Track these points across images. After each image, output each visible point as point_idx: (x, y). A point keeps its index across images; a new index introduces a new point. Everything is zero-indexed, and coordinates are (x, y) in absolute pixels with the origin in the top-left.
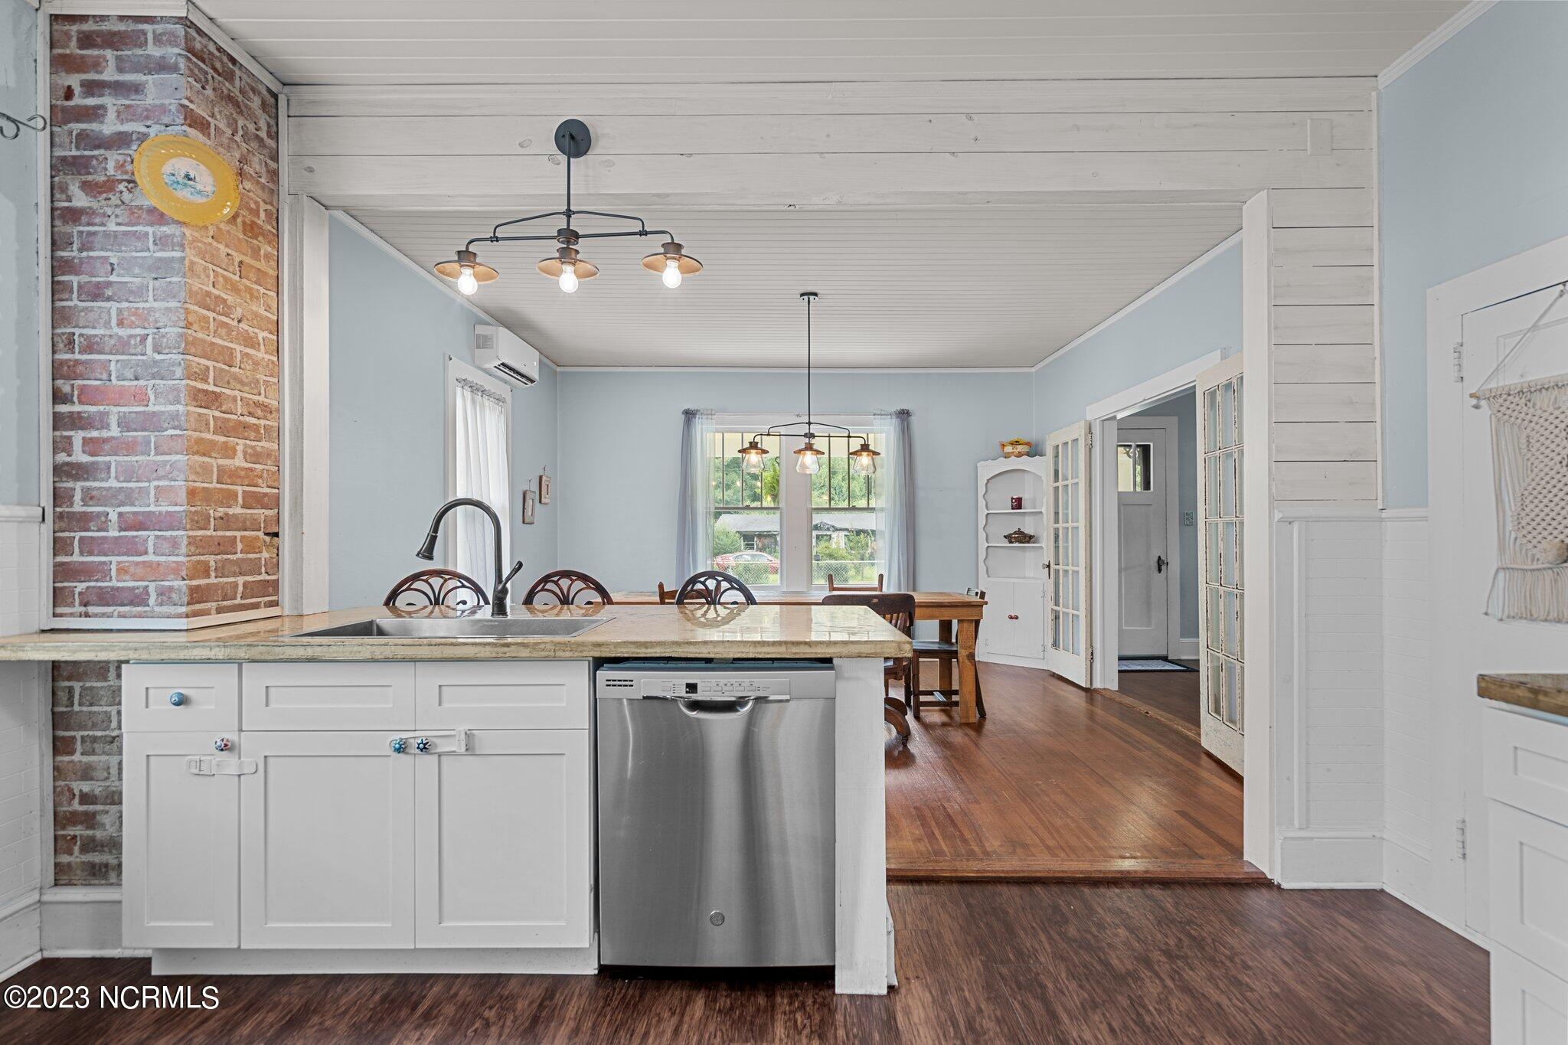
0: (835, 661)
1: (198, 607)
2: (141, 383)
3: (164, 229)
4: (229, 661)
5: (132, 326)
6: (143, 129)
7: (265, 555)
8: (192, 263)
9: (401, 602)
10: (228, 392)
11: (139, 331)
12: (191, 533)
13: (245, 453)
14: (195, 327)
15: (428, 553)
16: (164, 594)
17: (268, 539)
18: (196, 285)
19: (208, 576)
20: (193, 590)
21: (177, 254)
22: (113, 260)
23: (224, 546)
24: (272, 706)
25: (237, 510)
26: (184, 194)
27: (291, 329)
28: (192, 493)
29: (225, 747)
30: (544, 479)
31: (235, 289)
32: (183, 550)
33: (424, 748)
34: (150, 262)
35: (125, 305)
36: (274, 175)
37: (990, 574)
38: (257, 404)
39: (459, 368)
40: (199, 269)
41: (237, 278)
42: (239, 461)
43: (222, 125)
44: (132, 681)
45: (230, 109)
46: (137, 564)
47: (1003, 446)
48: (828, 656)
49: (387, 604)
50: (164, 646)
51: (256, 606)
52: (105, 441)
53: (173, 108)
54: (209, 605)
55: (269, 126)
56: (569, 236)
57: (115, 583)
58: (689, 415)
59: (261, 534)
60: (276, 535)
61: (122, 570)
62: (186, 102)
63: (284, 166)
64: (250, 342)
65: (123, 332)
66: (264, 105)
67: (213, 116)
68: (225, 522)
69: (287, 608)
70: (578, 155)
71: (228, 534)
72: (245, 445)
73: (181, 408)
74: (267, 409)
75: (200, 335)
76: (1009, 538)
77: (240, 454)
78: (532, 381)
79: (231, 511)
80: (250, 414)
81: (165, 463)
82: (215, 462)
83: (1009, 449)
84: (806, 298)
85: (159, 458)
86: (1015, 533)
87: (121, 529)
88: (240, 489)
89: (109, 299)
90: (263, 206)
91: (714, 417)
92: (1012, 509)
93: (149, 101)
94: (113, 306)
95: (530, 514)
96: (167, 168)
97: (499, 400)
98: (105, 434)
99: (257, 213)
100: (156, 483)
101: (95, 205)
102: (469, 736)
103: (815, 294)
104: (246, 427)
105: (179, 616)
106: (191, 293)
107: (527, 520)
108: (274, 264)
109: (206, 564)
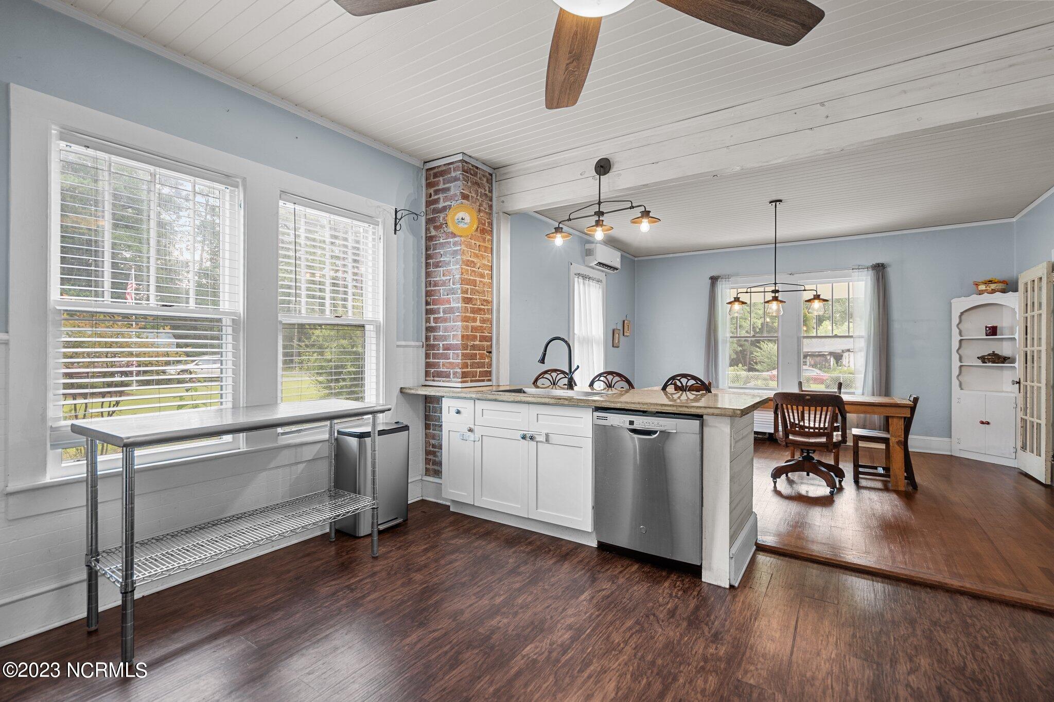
0: (704, 417)
1: (464, 379)
2: (449, 296)
3: (456, 239)
4: (471, 398)
5: (446, 276)
6: (450, 204)
7: (487, 360)
8: (464, 250)
9: (539, 383)
10: (474, 297)
11: (448, 278)
12: (463, 352)
13: (480, 320)
14: (464, 274)
15: (542, 361)
16: (455, 373)
17: (488, 354)
18: (465, 258)
19: (468, 368)
20: (463, 373)
21: (459, 248)
22: (442, 253)
23: (473, 357)
24: (484, 417)
25: (478, 343)
26: (461, 225)
27: (496, 268)
28: (463, 336)
29: (470, 430)
30: (626, 322)
31: (477, 256)
32: (460, 358)
33: (532, 438)
34: (451, 252)
35: (445, 268)
36: (491, 207)
37: (963, 387)
38: (485, 300)
39: (577, 268)
40: (465, 252)
41: (478, 252)
42: (478, 324)
43: (473, 195)
44: (446, 403)
45: (476, 187)
46: (447, 363)
47: (977, 285)
48: (700, 414)
49: (534, 383)
50: (453, 392)
51: (483, 381)
52: (439, 318)
53: (458, 194)
54: (468, 379)
55: (489, 188)
56: (600, 213)
57: (441, 370)
58: (714, 280)
59: (485, 352)
60: (491, 352)
61: (443, 365)
62: (462, 191)
63: (494, 203)
64: (482, 276)
65: (444, 278)
66: (487, 181)
67: (470, 192)
68: (474, 347)
69: (494, 382)
70: (605, 173)
71: (475, 352)
72: (480, 317)
73: (460, 305)
74: (487, 301)
75: (466, 277)
76: (983, 359)
77: (478, 321)
78: (617, 269)
79: (475, 343)
80: (482, 305)
81: (455, 325)
82: (470, 324)
83: (982, 287)
84: (774, 204)
85: (454, 324)
86: (989, 355)
87: (443, 350)
88: (478, 334)
89: (440, 267)
90: (487, 221)
91: (730, 280)
92: (987, 335)
93: (452, 193)
94: (441, 269)
95: (617, 342)
96: (456, 217)
97: (599, 281)
98: (439, 316)
99: (484, 224)
100: (453, 333)
101: (437, 234)
102: (547, 435)
103: (780, 201)
104: (480, 309)
105: (459, 382)
106: (463, 262)
107: (615, 345)
108: (490, 243)
109: (467, 363)
